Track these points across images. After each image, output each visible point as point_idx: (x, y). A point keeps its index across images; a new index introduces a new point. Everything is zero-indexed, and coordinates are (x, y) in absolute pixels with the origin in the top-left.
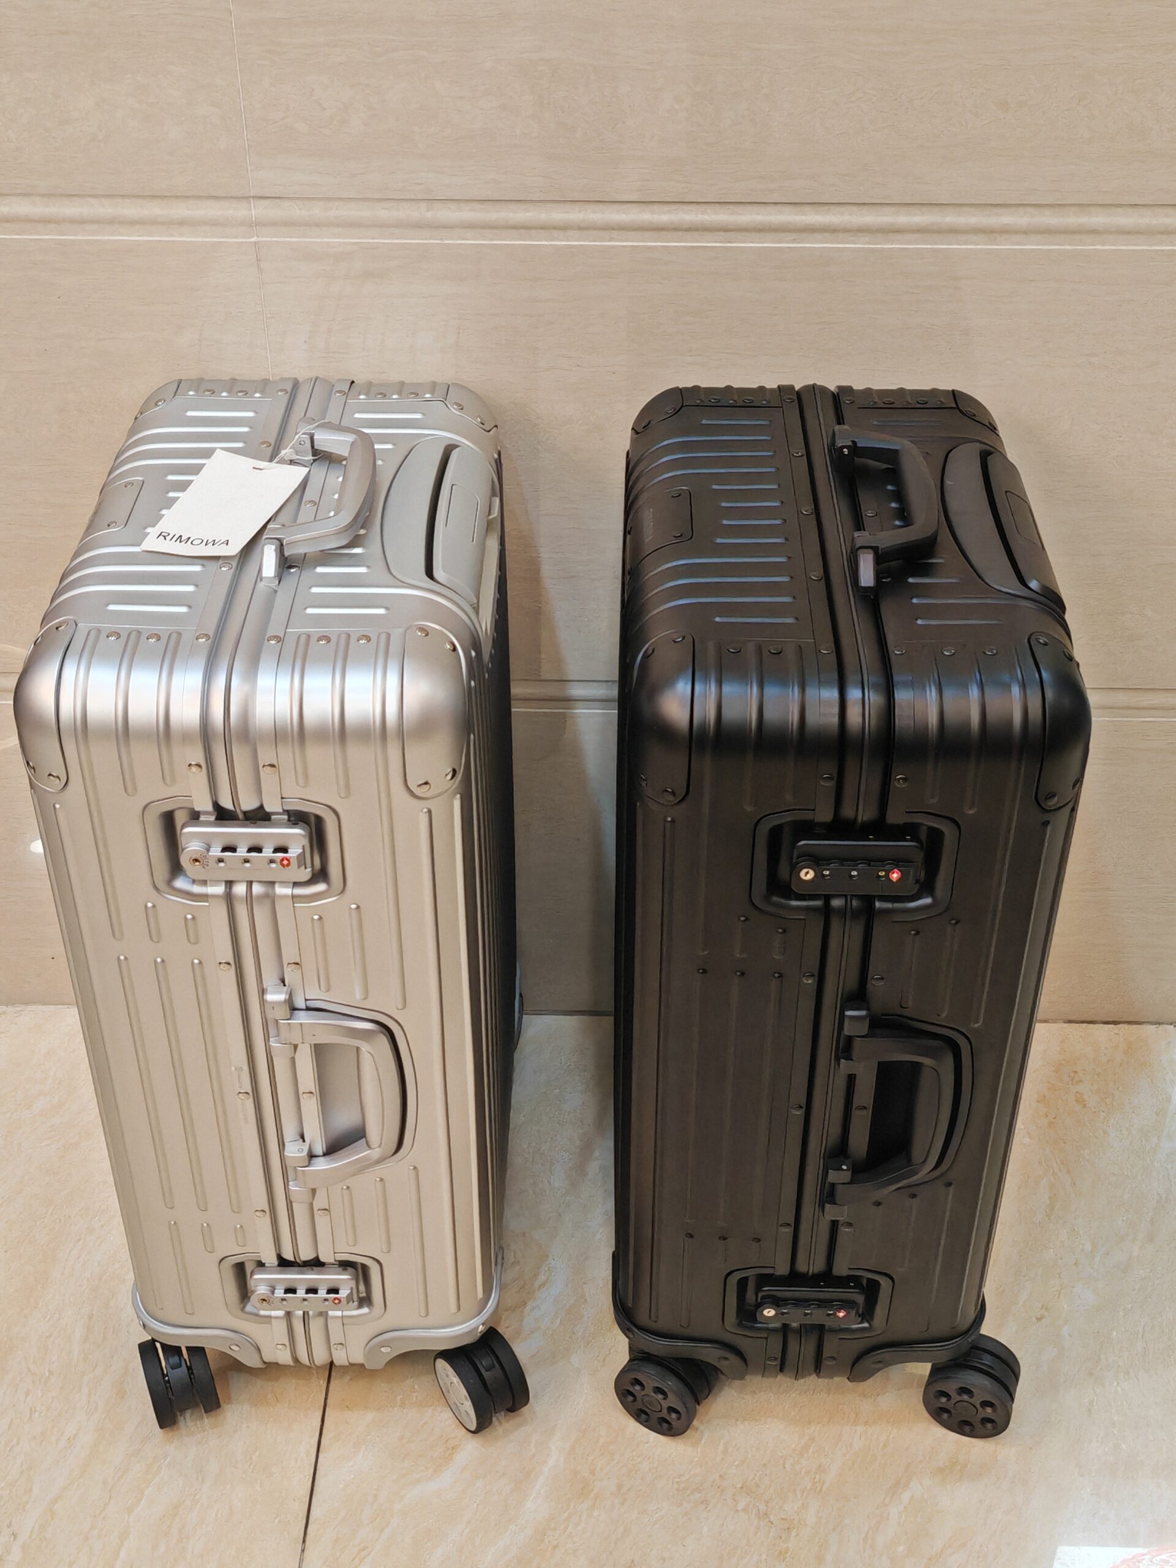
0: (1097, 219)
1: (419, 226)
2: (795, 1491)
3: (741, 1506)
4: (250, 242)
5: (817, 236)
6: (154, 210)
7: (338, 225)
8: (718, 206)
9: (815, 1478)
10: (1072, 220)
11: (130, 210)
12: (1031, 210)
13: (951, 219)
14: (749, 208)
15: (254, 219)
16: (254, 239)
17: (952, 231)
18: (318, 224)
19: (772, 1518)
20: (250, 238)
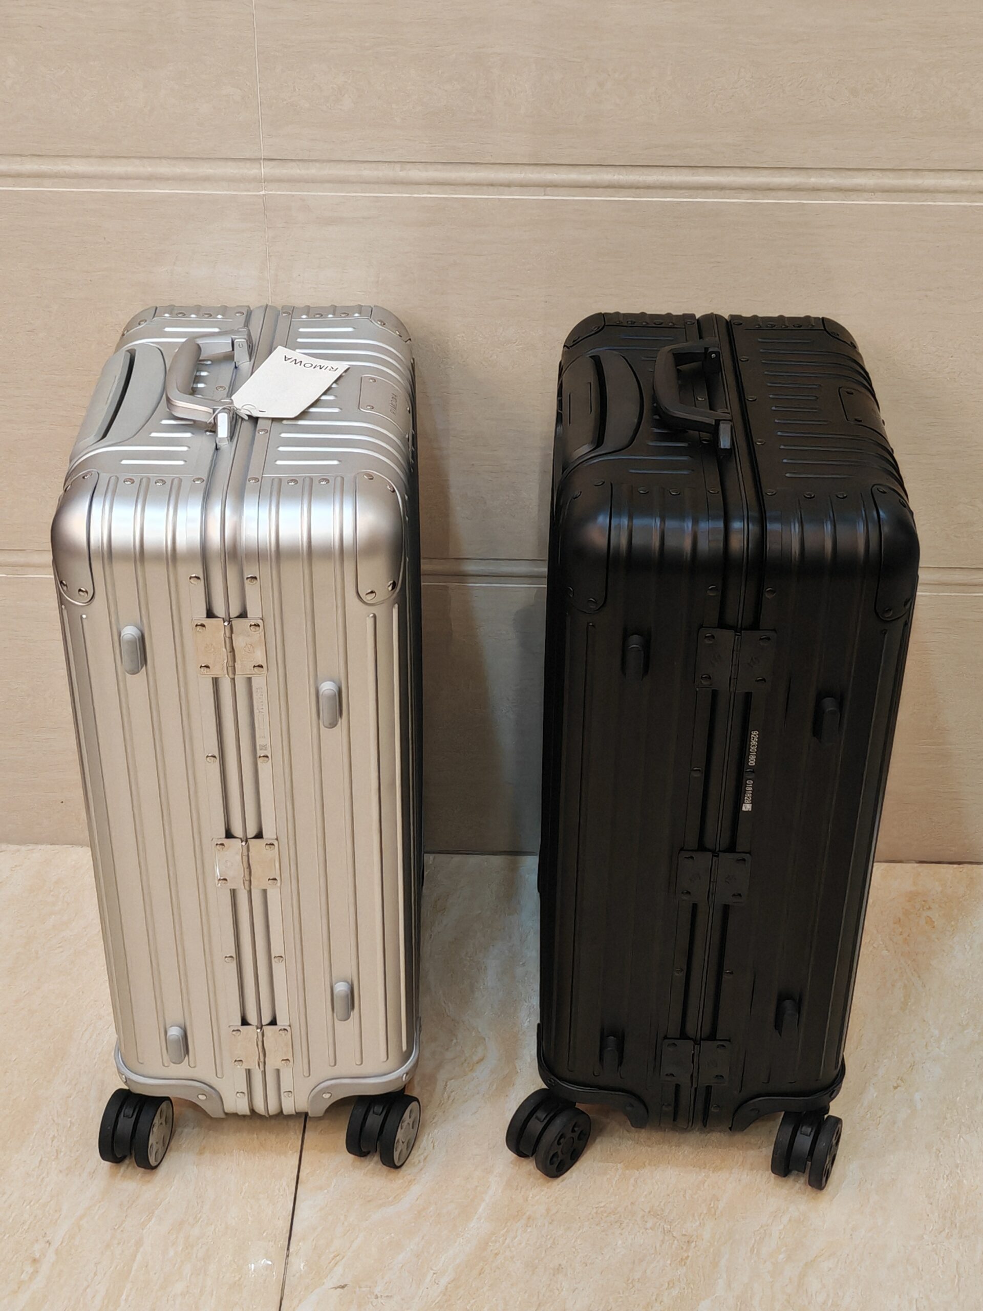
0: (929, 181)
1: (394, 183)
2: (693, 1215)
3: (649, 1225)
4: (259, 195)
5: (710, 193)
6: (184, 169)
7: (329, 182)
8: (631, 169)
9: (710, 1204)
10: (910, 181)
11: (164, 169)
12: (878, 173)
13: (814, 180)
14: (655, 170)
15: (263, 177)
16: (263, 193)
17: (815, 190)
18: (313, 181)
19: (675, 1234)
20: (259, 192)
